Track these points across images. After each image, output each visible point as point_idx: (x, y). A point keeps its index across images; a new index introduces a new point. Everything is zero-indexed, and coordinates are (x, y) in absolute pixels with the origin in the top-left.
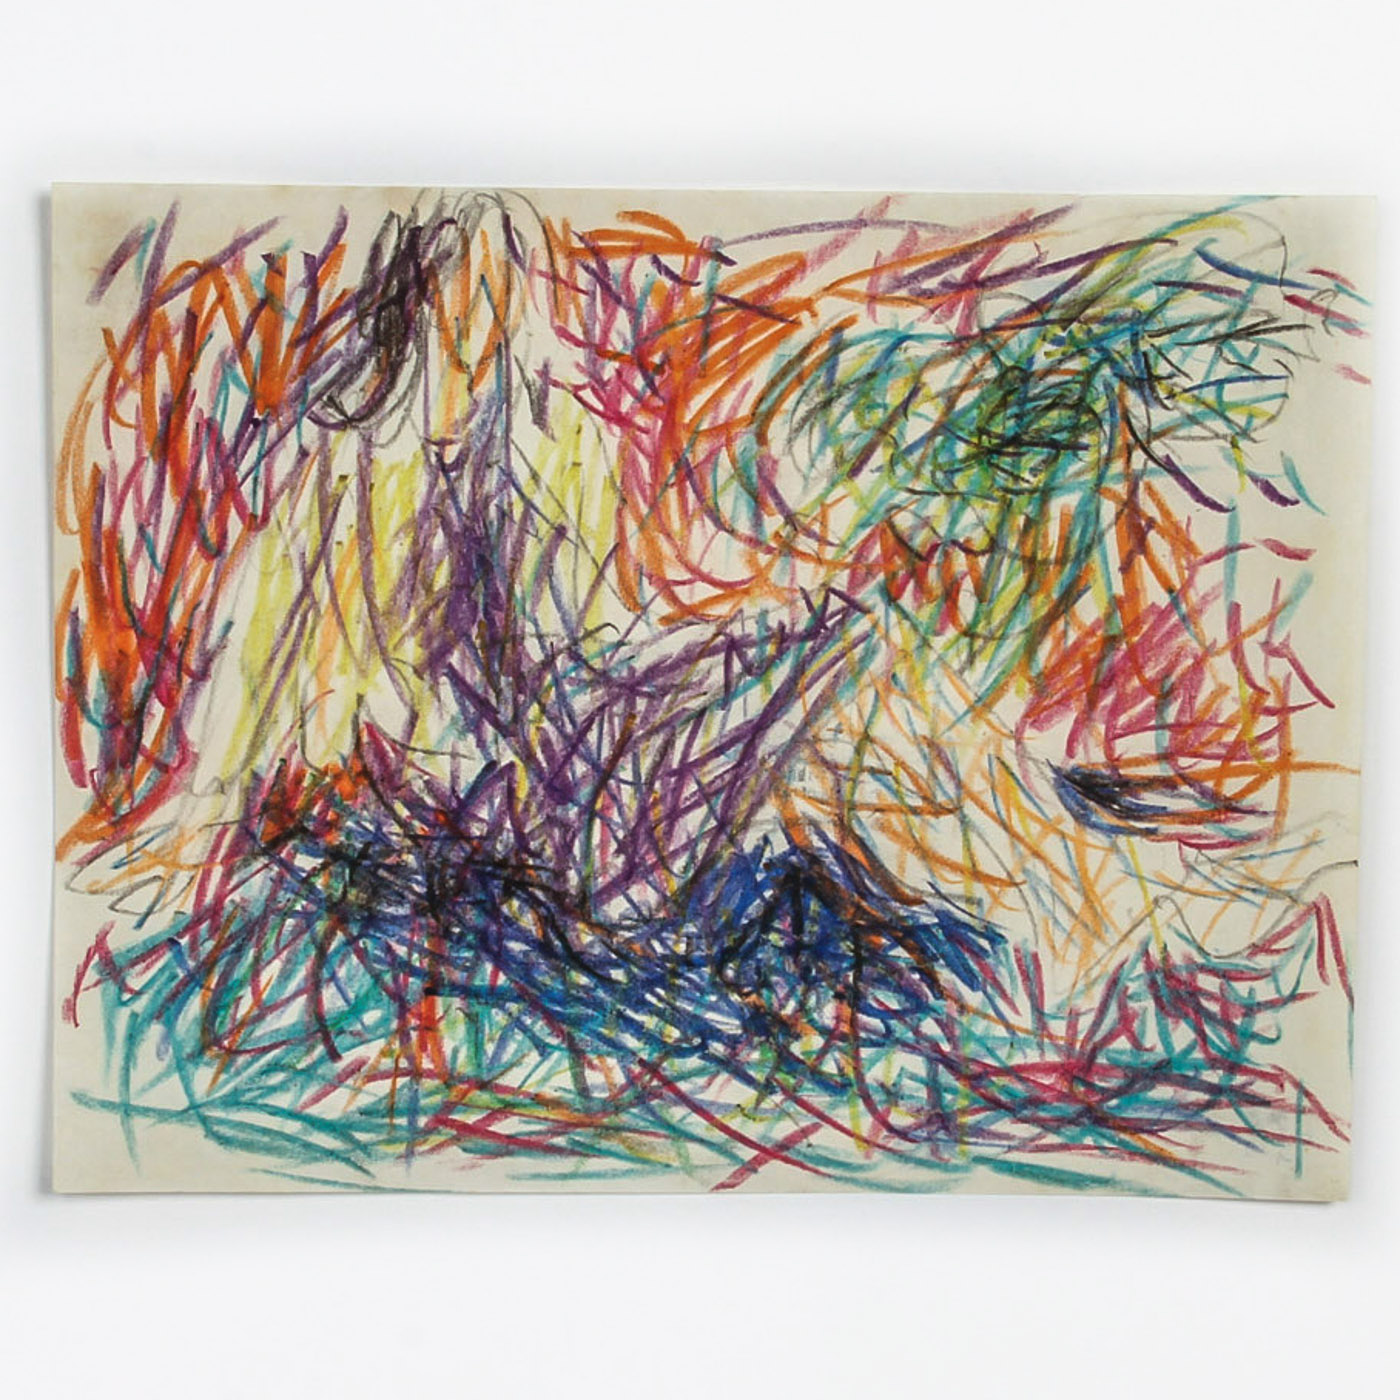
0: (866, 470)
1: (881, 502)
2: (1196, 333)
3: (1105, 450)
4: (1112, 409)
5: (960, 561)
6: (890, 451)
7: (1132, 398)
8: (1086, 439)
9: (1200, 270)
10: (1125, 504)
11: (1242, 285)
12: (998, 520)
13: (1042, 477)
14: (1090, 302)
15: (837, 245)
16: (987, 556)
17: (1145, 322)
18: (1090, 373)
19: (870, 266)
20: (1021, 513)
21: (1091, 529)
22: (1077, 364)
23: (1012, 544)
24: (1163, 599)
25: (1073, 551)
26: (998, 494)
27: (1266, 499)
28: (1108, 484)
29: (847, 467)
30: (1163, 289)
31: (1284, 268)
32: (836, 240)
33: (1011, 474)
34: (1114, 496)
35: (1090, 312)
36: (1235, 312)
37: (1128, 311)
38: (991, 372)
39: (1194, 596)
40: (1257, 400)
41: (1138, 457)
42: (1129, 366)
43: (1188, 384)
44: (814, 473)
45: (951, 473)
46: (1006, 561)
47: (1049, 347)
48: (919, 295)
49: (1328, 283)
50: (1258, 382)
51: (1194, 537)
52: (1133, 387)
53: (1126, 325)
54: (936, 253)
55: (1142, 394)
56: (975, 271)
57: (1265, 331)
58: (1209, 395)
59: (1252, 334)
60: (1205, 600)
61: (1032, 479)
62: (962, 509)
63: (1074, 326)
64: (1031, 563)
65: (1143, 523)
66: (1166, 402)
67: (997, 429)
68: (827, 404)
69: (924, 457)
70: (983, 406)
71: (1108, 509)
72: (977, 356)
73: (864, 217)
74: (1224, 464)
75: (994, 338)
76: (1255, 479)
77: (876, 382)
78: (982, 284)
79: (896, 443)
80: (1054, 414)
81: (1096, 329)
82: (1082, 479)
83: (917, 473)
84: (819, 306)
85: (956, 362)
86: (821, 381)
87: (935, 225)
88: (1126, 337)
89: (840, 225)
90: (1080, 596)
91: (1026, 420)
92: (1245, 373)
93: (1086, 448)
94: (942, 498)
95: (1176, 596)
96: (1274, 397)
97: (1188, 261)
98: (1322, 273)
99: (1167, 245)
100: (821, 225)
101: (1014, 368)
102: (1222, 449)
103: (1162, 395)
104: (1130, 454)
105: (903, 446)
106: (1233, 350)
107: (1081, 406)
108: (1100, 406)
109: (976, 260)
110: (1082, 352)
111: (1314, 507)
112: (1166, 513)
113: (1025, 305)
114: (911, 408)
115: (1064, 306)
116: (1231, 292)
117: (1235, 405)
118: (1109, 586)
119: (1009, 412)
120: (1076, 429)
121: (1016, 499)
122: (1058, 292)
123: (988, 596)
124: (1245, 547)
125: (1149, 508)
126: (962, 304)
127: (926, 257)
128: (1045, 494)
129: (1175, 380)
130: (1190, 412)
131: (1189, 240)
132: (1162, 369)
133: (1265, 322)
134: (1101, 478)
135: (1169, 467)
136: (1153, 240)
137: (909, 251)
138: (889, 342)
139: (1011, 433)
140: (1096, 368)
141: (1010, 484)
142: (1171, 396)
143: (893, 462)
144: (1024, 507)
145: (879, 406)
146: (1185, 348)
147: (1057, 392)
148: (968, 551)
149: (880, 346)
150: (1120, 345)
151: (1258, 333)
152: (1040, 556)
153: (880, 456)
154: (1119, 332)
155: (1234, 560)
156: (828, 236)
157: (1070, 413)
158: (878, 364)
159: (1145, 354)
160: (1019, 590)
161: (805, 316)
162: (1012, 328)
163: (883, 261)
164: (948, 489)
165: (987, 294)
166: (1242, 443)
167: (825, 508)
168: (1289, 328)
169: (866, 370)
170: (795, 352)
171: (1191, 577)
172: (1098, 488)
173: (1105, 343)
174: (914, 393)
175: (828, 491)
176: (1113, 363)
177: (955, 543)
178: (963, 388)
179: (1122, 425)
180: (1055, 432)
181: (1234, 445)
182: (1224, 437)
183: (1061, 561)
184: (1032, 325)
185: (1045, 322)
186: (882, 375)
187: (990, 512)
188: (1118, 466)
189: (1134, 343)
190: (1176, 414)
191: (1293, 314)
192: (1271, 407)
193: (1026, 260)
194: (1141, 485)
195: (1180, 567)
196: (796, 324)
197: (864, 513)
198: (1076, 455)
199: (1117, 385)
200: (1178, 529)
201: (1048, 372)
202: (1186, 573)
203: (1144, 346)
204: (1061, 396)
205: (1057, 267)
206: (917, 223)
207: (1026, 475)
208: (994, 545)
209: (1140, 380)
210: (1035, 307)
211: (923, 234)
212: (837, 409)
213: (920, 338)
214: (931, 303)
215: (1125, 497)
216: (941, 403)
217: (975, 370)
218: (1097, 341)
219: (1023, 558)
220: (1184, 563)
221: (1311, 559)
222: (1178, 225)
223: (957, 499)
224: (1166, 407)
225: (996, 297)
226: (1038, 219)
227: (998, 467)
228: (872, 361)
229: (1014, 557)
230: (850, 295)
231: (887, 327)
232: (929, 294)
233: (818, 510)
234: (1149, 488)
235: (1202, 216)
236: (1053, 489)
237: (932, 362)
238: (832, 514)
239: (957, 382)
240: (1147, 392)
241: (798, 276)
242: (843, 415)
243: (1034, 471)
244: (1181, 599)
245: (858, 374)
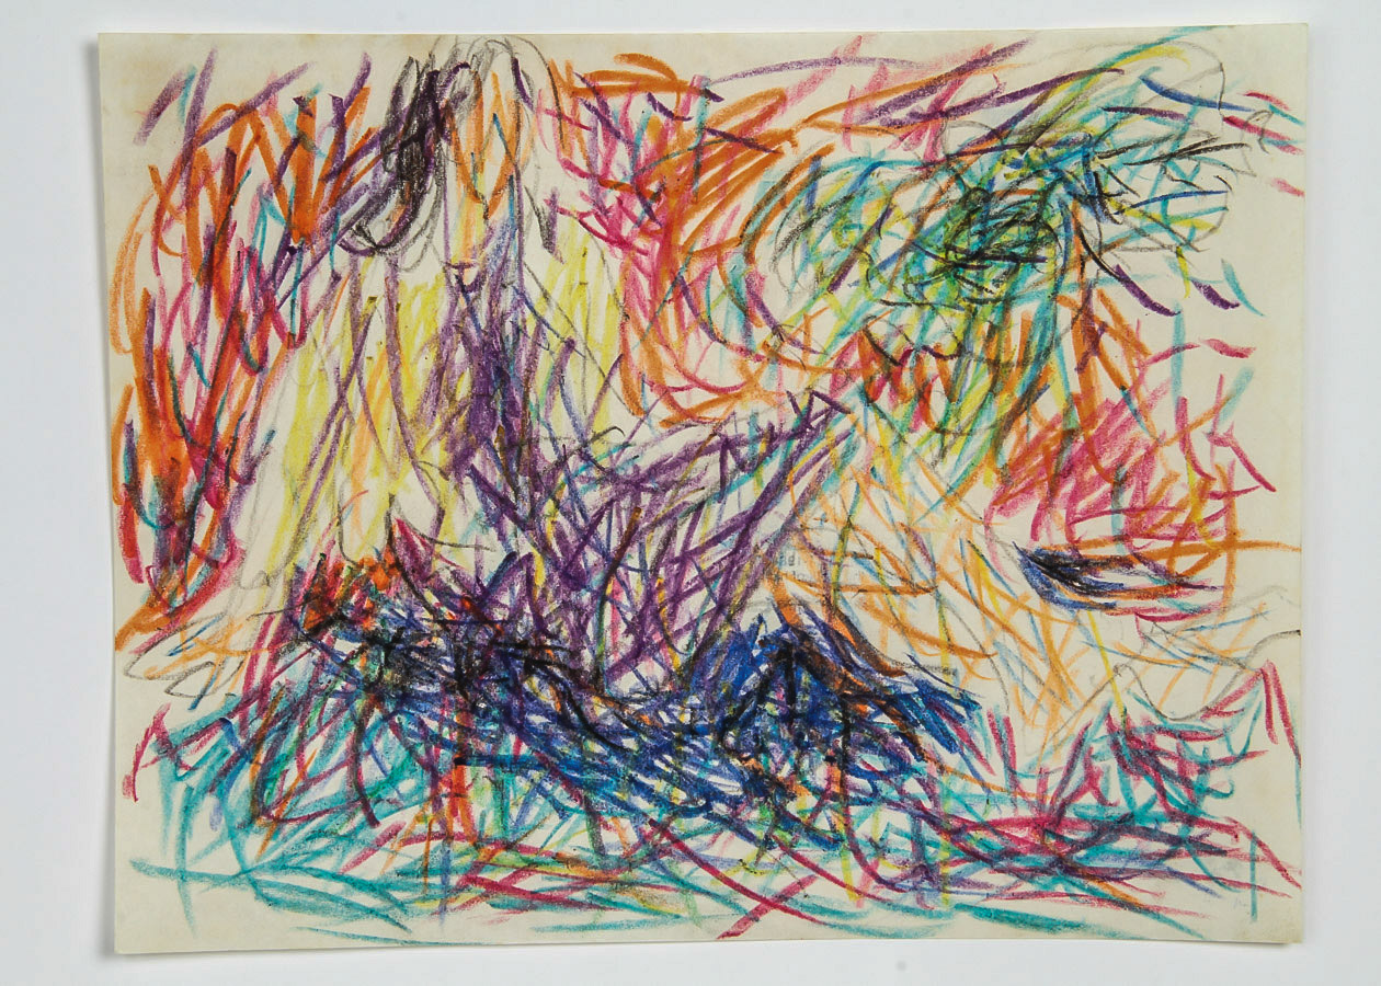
0: (844, 283)
1: (858, 314)
2: (1142, 154)
3: (1060, 262)
4: (1066, 225)
5: (931, 366)
6: (866, 267)
7: (1085, 215)
8: (1042, 252)
9: (1146, 96)
10: (1080, 310)
11: (1184, 108)
12: (964, 327)
13: (1004, 287)
14: (1045, 127)
15: (814, 81)
16: (955, 360)
17: (1096, 144)
18: (1046, 193)
19: (845, 99)
20: (985, 320)
21: (1049, 334)
22: (1035, 184)
23: (977, 348)
24: (1116, 396)
25: (1033, 353)
26: (964, 304)
27: (1208, 303)
28: (1063, 292)
29: (827, 282)
30: (1112, 114)
31: (1222, 93)
32: (813, 77)
33: (976, 285)
34: (1070, 303)
35: (1045, 137)
36: (1177, 133)
37: (1080, 135)
38: (956, 194)
39: (1145, 393)
40: (1199, 214)
41: (1091, 266)
42: (1081, 186)
43: (1135, 200)
44: (797, 288)
45: (921, 285)
46: (973, 364)
47: (1008, 170)
48: (889, 126)
49: (1262, 105)
50: (1199, 196)
51: (1144, 338)
52: (1085, 203)
53: (1078, 148)
54: (905, 86)
55: (1094, 210)
56: (939, 102)
57: (1206, 150)
58: (1155, 209)
59: (1193, 153)
60: (1154, 395)
61: (994, 289)
62: (932, 318)
63: (1031, 150)
64: (994, 364)
65: (1097, 327)
66: (1115, 217)
67: (962, 245)
68: (808, 225)
69: (896, 271)
70: (950, 224)
71: (1065, 316)
72: (943, 179)
73: (838, 55)
74: (1169, 271)
75: (959, 162)
76: (1198, 285)
77: (852, 205)
78: (946, 114)
79: (871, 260)
80: (1014, 230)
81: (1051, 152)
82: (1040, 288)
83: (891, 287)
84: (800, 136)
85: (923, 185)
86: (803, 204)
87: (903, 62)
88: (1079, 158)
89: (817, 63)
90: (1040, 394)
91: (989, 236)
92: (1188, 189)
93: (1043, 260)
94: (914, 307)
95: (1128, 393)
96: (1215, 210)
97: (1134, 88)
98: (1257, 95)
99: (1115, 74)
100: (799, 63)
101: (976, 189)
102: (1168, 258)
103: (1112, 211)
104: (1083, 264)
105: (877, 263)
106: (1176, 168)
107: (1038, 222)
108: (1055, 222)
109: (940, 92)
110: (1038, 173)
111: (1253, 309)
112: (1118, 318)
113: (986, 132)
114: (884, 228)
115: (1021, 132)
116: (1173, 115)
117: (1179, 218)
118: (1067, 386)
119: (973, 229)
120: (1033, 243)
121: (980, 309)
122: (1015, 120)
123: (957, 396)
124: (1191, 347)
125: (1101, 312)
126: (929, 132)
127: (895, 90)
128: (1007, 302)
129: (1123, 196)
130: (1138, 226)
131: (1134, 69)
132: (1111, 187)
133: (1206, 142)
134: (1057, 287)
135: (1120, 276)
136: (1102, 70)
137: (879, 85)
138: (863, 168)
139: (975, 249)
140: (1051, 187)
141: (975, 295)
142: (1121, 211)
143: (868, 278)
144: (988, 315)
145: (855, 226)
146: (1133, 167)
147: (1017, 210)
148: (938, 356)
149: (855, 172)
150: (1072, 166)
151: (1199, 152)
152: (1003, 359)
153: (857, 271)
154: (1071, 155)
155: (1180, 358)
156: (806, 73)
157: (1029, 229)
158: (853, 189)
159: (1096, 174)
160: (986, 390)
161: (786, 146)
162: (974, 153)
163: (856, 95)
164: (918, 300)
165: (951, 122)
166: (1186, 253)
167: (808, 320)
168: (1228, 146)
169: (844, 193)
170: (779, 179)
171: (1142, 375)
172: (1055, 296)
173: (1059, 165)
174: (887, 213)
175: (810, 305)
176: (1067, 183)
177: (926, 348)
178: (930, 209)
179: (1075, 239)
180: (1015, 246)
181: (1179, 254)
182: (1170, 247)
183: (1023, 363)
184: (992, 150)
185: (1004, 147)
186: (857, 198)
187: (958, 320)
188: (1072, 276)
189: (1086, 164)
190: (1125, 228)
191: (1232, 134)
192: (1212, 219)
193: (987, 91)
194: (1094, 293)
195: (1131, 367)
196: (778, 154)
197: (844, 324)
198: (1034, 267)
199: (1071, 203)
200: (1129, 333)
201: (1008, 192)
202: (1137, 372)
203: (1094, 167)
204: (1020, 214)
205: (1014, 96)
206: (887, 60)
207: (990, 286)
208: (961, 350)
209: (1091, 197)
210: (995, 134)
211: (891, 69)
212: (817, 229)
213: (890, 164)
214: (900, 132)
215: (1080, 304)
216: (911, 223)
217: (941, 192)
218: (1052, 163)
219: (988, 361)
220: (1135, 363)
221: (1251, 356)
222: (1124, 55)
223: (928, 308)
224: (1115, 222)
225: (960, 125)
226: (996, 54)
227: (963, 279)
228: (848, 185)
229: (980, 360)
230: (827, 126)
231: (860, 154)
232: (899, 124)
233: (802, 321)
234: (1102, 295)
235: (1147, 47)
236: (1014, 298)
237: (901, 186)
238: (814, 324)
239: (925, 203)
240: (1098, 208)
241: (779, 111)
242: (823, 235)
243: (996, 283)
244: (1132, 395)
245: (835, 199)
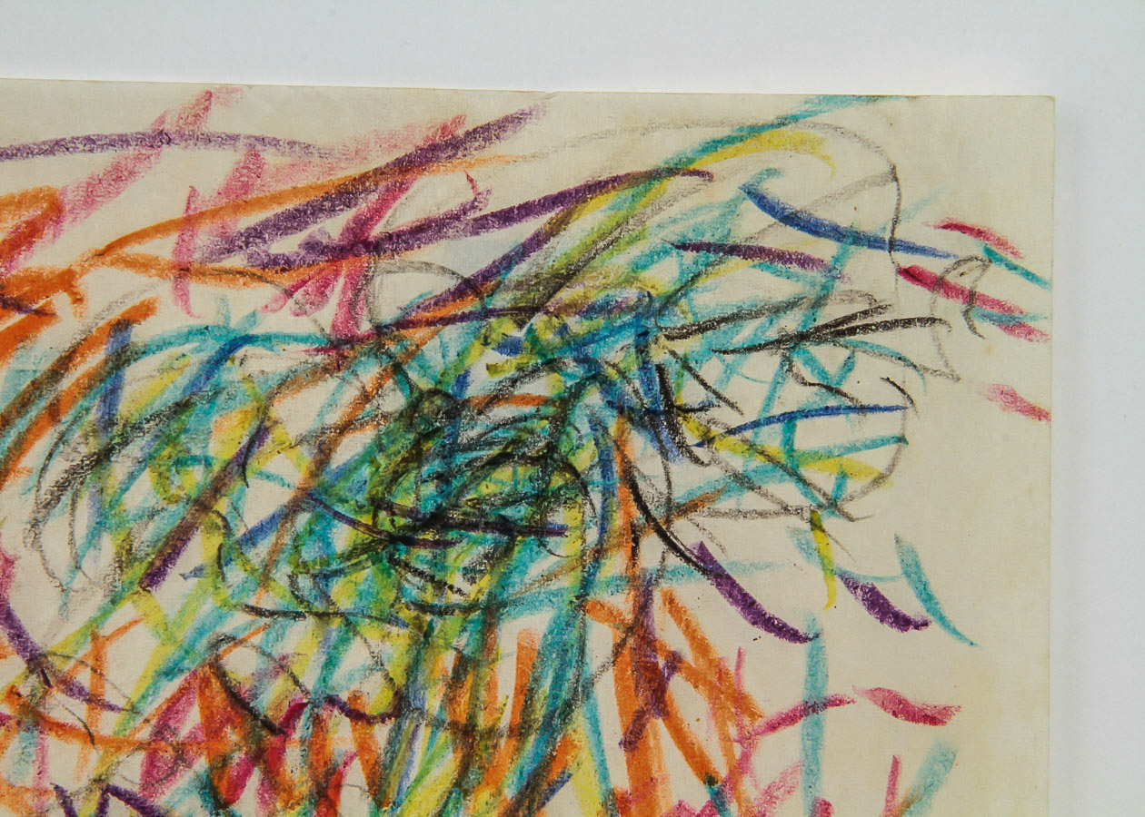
0: (174, 573)
1: (200, 632)
2: (747, 332)
3: (593, 535)
4: (605, 464)
5: (342, 735)
6: (217, 540)
7: (639, 446)
8: (560, 516)
9: (752, 224)
10: (630, 630)
11: (824, 249)
12: (406, 660)
13: (485, 583)
14: (566, 277)
15: (119, 176)
16: (390, 723)
17: (660, 313)
18: (567, 402)
19: (178, 212)
20: (448, 646)
21: (570, 674)
22: (545, 386)
23: (433, 701)
24: (698, 797)
25: (540, 712)
26: (407, 614)
27: (871, 620)
28: (599, 594)
29: (139, 570)
30: (690, 256)
31: (896, 222)
32: (117, 168)
33: (432, 578)
34: (611, 616)
35: (565, 295)
36: (812, 294)
37: (631, 294)
38: (394, 401)
39: (750, 789)
40: (853, 448)
41: (652, 547)
42: (634, 390)
43: (734, 420)
44: (79, 581)
45: (324, 577)
46: (424, 733)
47: (493, 356)
48: (264, 266)
49: (972, 246)
50: (853, 416)
51: (751, 684)
52: (640, 425)
53: (628, 318)
54: (295, 191)
55: (656, 437)
56: (362, 224)
57: (866, 328)
58: (771, 438)
59: (842, 333)
60: (770, 796)
61: (466, 587)
62: (344, 641)
63: (538, 321)
64: (466, 733)
65: (661, 662)
66: (698, 452)
67: (407, 501)
68: (102, 458)
69: (276, 550)
70: (381, 460)
71: (601, 639)
72: (369, 372)
73: (167, 127)
74: (800, 559)
75: (399, 340)
76: (851, 584)
77: (190, 419)
78: (375, 247)
79: (227, 526)
80: (504, 474)
81: (577, 325)
82: (554, 586)
83: (264, 579)
84: (86, 283)
85: (331, 383)
86: (93, 416)
87: (292, 144)
88: (628, 338)
89: (123, 141)
90: (553, 791)
91: (456, 483)
92: (833, 402)
93: (560, 531)
94: (311, 620)
95: (719, 789)
96: (884, 442)
97: (731, 209)
98: (962, 228)
99: (695, 180)
100: (89, 140)
101: (434, 393)
102: (796, 531)
103: (691, 437)
104: (636, 540)
105: (240, 532)
106: (810, 361)
107: (550, 459)
108: (584, 459)
109: (364, 205)
110: (552, 365)
111: (955, 632)
112: (701, 647)
113: (451, 283)
114: (253, 465)
115: (519, 285)
116: (805, 262)
117: (816, 456)
118: (604, 776)
119: (426, 469)
120: (542, 498)
121: (439, 624)
122: (508, 261)
123: (392, 795)
124: (837, 702)
125: (669, 634)
126: (341, 280)
127: (277, 198)
128: (490, 612)
129: (713, 413)
130: (740, 470)
131: (733, 171)
132: (689, 393)
133: (865, 313)
134: (586, 584)
135: (705, 564)
136: (671, 172)
137: (246, 187)
138: (212, 347)
139: (430, 507)
140: (576, 393)
141: (429, 596)
142: (707, 440)
143: (221, 561)
144: (454, 637)
145: (196, 460)
146: (729, 358)
147: (511, 434)
148: (356, 715)
149: (196, 355)
150: (616, 352)
151: (852, 331)
152: (482, 722)
153: (200, 549)
154: (614, 331)
155: (817, 724)
156: (102, 160)
157: (533, 471)
158: (194, 387)
159: (660, 369)
160: (447, 784)
161: (60, 301)
162: (430, 323)
163: (200, 205)
164: (319, 606)
165: (384, 263)
166: (830, 522)
167: (98, 641)
168: (908, 323)
169: (172, 396)
170: (45, 365)
171: (746, 757)
172: (582, 601)
173: (590, 350)
174: (259, 436)
175: (104, 614)
176: (606, 384)
177: (332, 701)
178: (345, 428)
179: (622, 491)
180: (506, 504)
181: (815, 525)
182: (799, 511)
183: (520, 731)
184: (464, 318)
185: (487, 313)
186: (201, 405)
187: (395, 646)
188: (615, 564)
189: (642, 349)
190: (714, 473)
191: (915, 300)
192: (878, 459)
193: (453, 205)
194: (657, 596)
195: (726, 739)
196: (44, 315)
197: (171, 652)
198: (542, 544)
199: (613, 424)
200: (722, 674)
201: (494, 399)
202: (738, 750)
203: (658, 355)
204: (516, 442)
205: (506, 217)
206: (262, 140)
207: (457, 580)
208: (402, 704)
209: (652, 413)
210: (468, 287)
211: (270, 157)
212: (120, 466)
213: (267, 339)
214: (287, 280)
215: (629, 617)
216: (306, 455)
217: (366, 397)
218: (578, 346)
219: (454, 725)
220: (733, 731)
221: (954, 722)
222: (714, 146)
223: (336, 623)
224: (697, 460)
225: (402, 269)
226: (472, 135)
227: (407, 565)
228: (182, 380)
229: (437, 724)
230: (143, 265)
231: (209, 321)
232: (284, 265)
233: (88, 647)
234: (670, 601)
235: (755, 130)
236: (504, 604)
237: (288, 383)
238: (111, 651)
239: (334, 418)
240: (665, 434)
241: (48, 233)
242: (132, 477)
243: (471, 574)
244: (728, 793)
245: (157, 406)
